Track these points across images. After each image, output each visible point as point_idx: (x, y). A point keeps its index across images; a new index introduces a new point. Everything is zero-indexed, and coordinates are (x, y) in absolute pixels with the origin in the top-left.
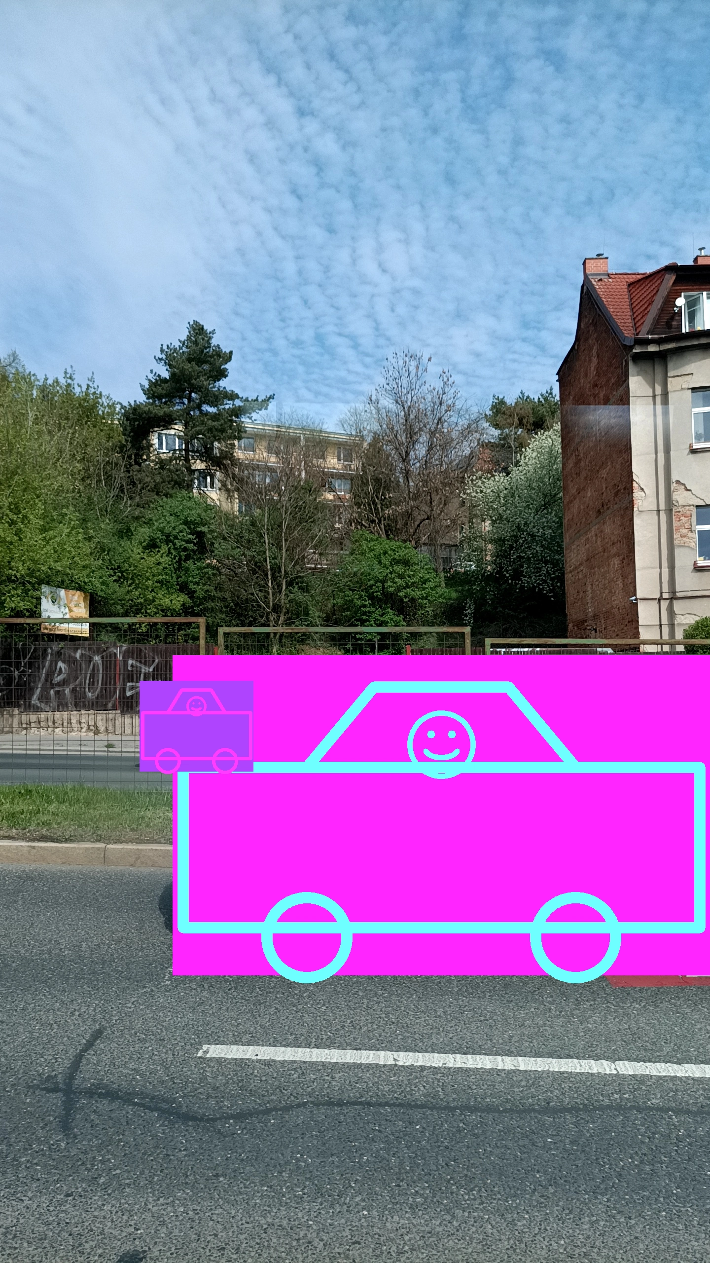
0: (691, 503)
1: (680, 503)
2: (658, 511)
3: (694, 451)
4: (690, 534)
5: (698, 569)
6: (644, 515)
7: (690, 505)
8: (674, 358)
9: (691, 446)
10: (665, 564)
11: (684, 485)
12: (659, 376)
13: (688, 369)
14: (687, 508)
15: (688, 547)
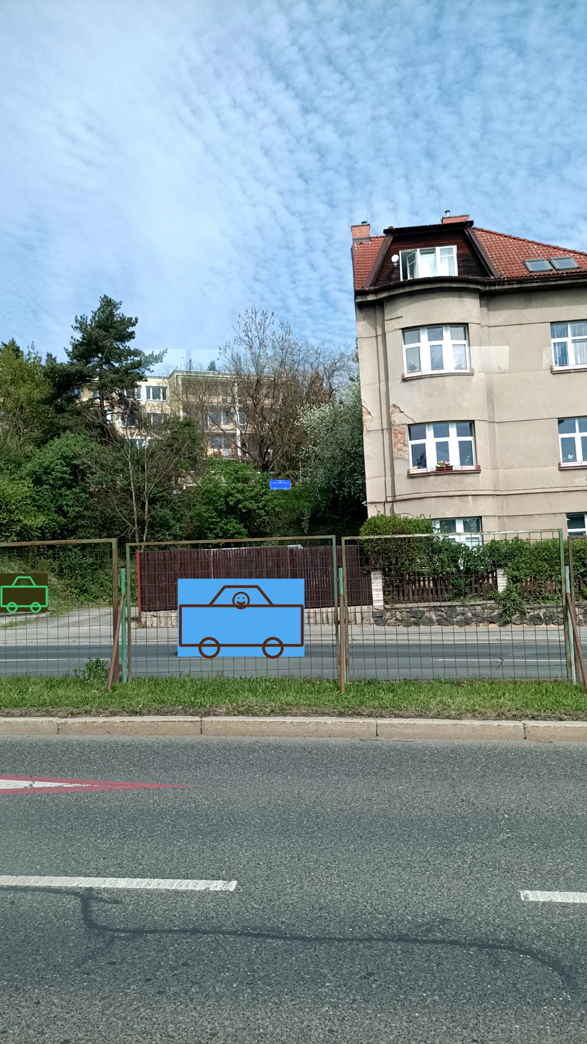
0: (404, 422)
1: (397, 423)
2: (383, 430)
3: (405, 380)
4: (404, 448)
5: (411, 476)
6: (372, 435)
7: (403, 425)
8: (389, 305)
9: (403, 375)
10: (388, 473)
11: (398, 408)
12: (379, 321)
13: (398, 313)
14: (402, 426)
15: (403, 458)
